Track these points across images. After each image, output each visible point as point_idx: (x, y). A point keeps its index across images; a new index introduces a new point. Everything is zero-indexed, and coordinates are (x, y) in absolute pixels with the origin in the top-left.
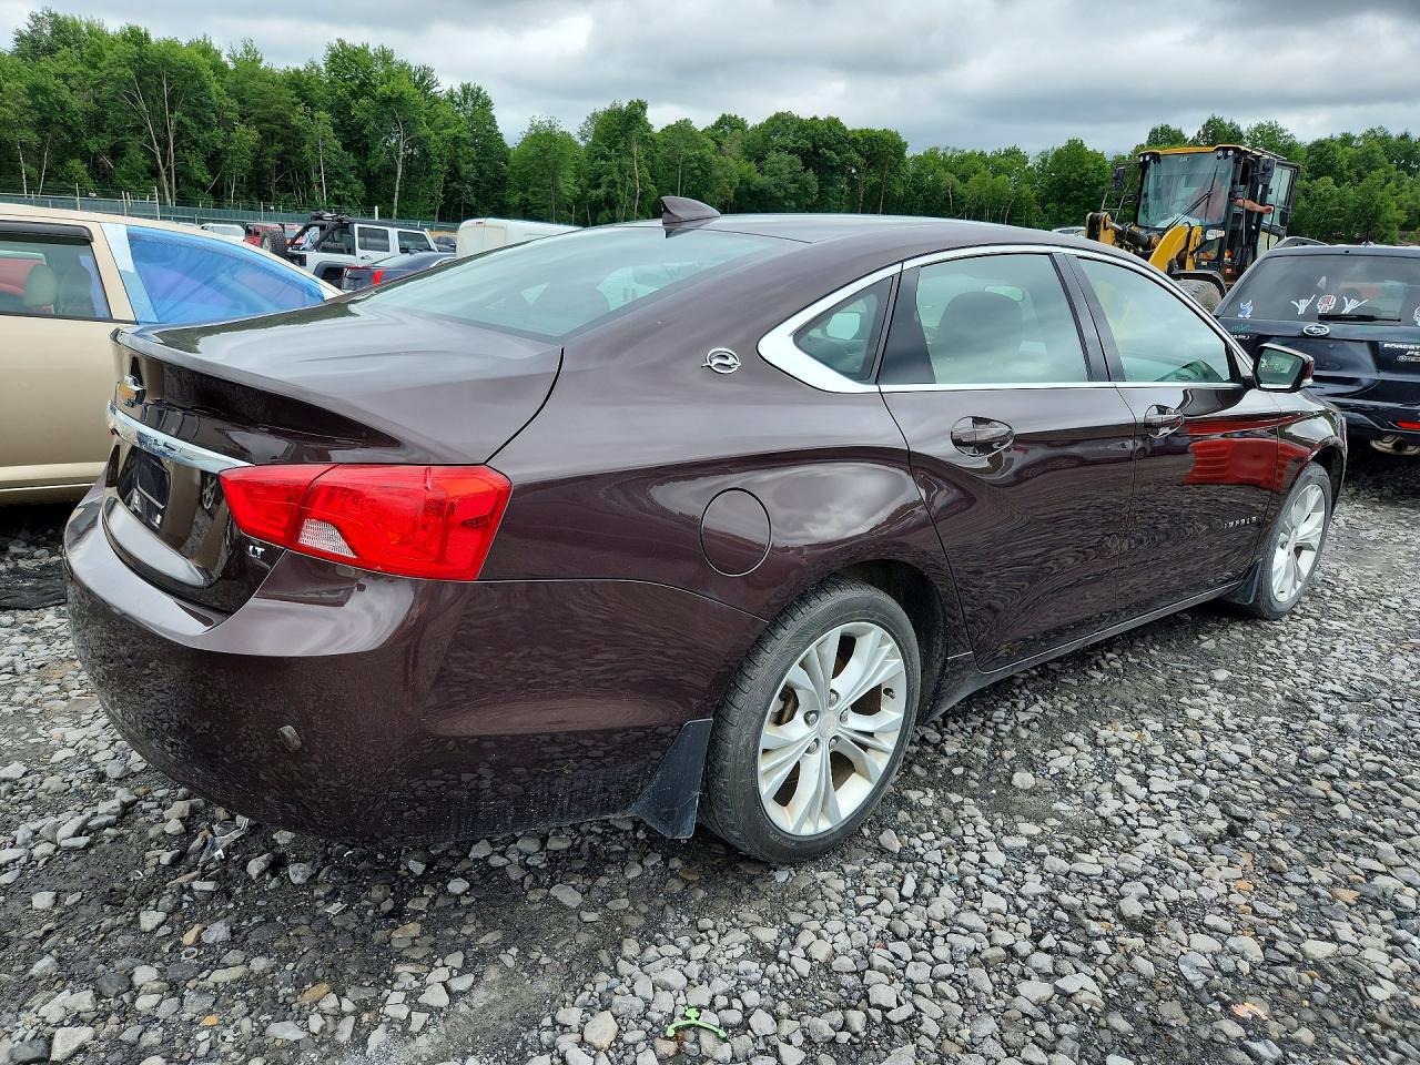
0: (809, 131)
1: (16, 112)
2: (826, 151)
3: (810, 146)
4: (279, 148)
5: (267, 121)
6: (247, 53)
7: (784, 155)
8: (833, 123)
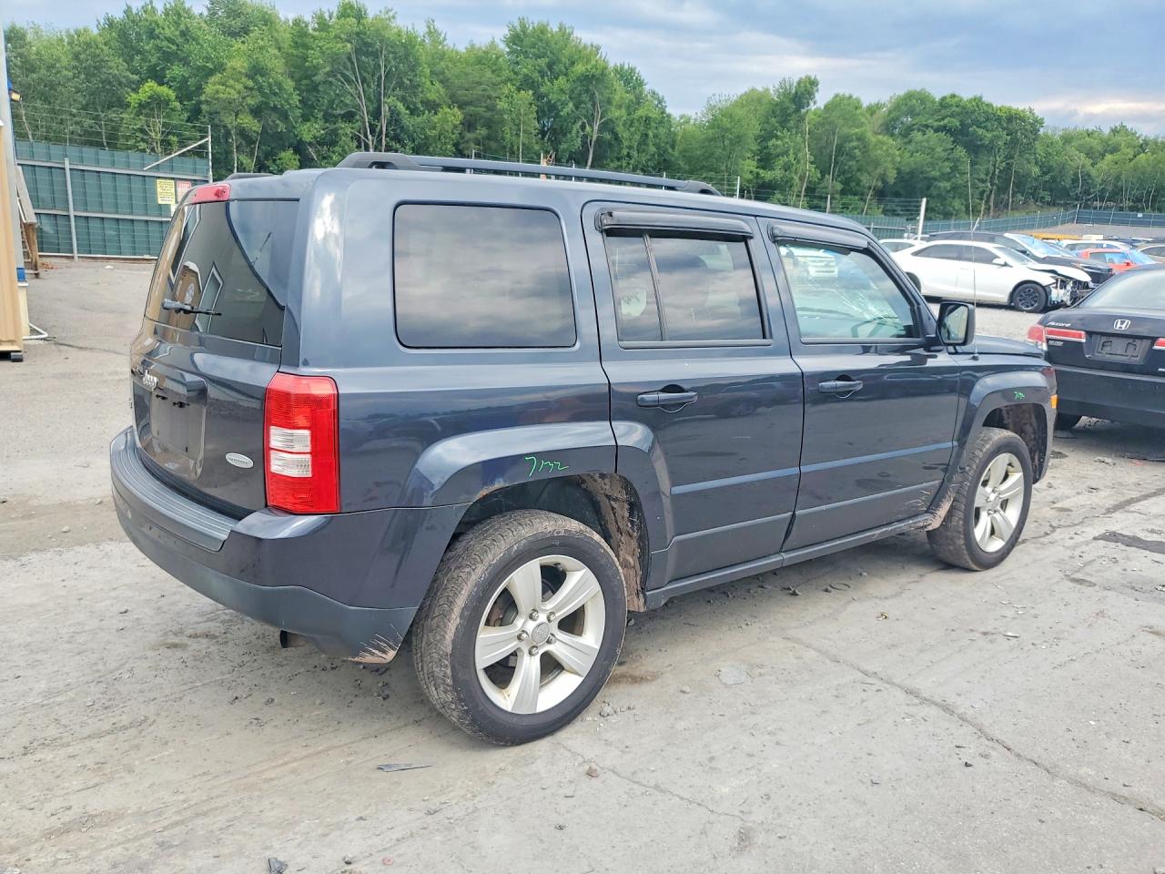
0: (954, 109)
1: (239, 93)
2: (977, 130)
3: (958, 124)
4: (483, 132)
5: (470, 103)
6: (430, 32)
7: (930, 133)
8: (978, 100)
